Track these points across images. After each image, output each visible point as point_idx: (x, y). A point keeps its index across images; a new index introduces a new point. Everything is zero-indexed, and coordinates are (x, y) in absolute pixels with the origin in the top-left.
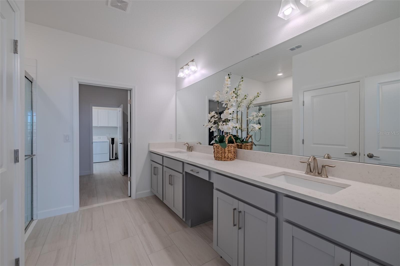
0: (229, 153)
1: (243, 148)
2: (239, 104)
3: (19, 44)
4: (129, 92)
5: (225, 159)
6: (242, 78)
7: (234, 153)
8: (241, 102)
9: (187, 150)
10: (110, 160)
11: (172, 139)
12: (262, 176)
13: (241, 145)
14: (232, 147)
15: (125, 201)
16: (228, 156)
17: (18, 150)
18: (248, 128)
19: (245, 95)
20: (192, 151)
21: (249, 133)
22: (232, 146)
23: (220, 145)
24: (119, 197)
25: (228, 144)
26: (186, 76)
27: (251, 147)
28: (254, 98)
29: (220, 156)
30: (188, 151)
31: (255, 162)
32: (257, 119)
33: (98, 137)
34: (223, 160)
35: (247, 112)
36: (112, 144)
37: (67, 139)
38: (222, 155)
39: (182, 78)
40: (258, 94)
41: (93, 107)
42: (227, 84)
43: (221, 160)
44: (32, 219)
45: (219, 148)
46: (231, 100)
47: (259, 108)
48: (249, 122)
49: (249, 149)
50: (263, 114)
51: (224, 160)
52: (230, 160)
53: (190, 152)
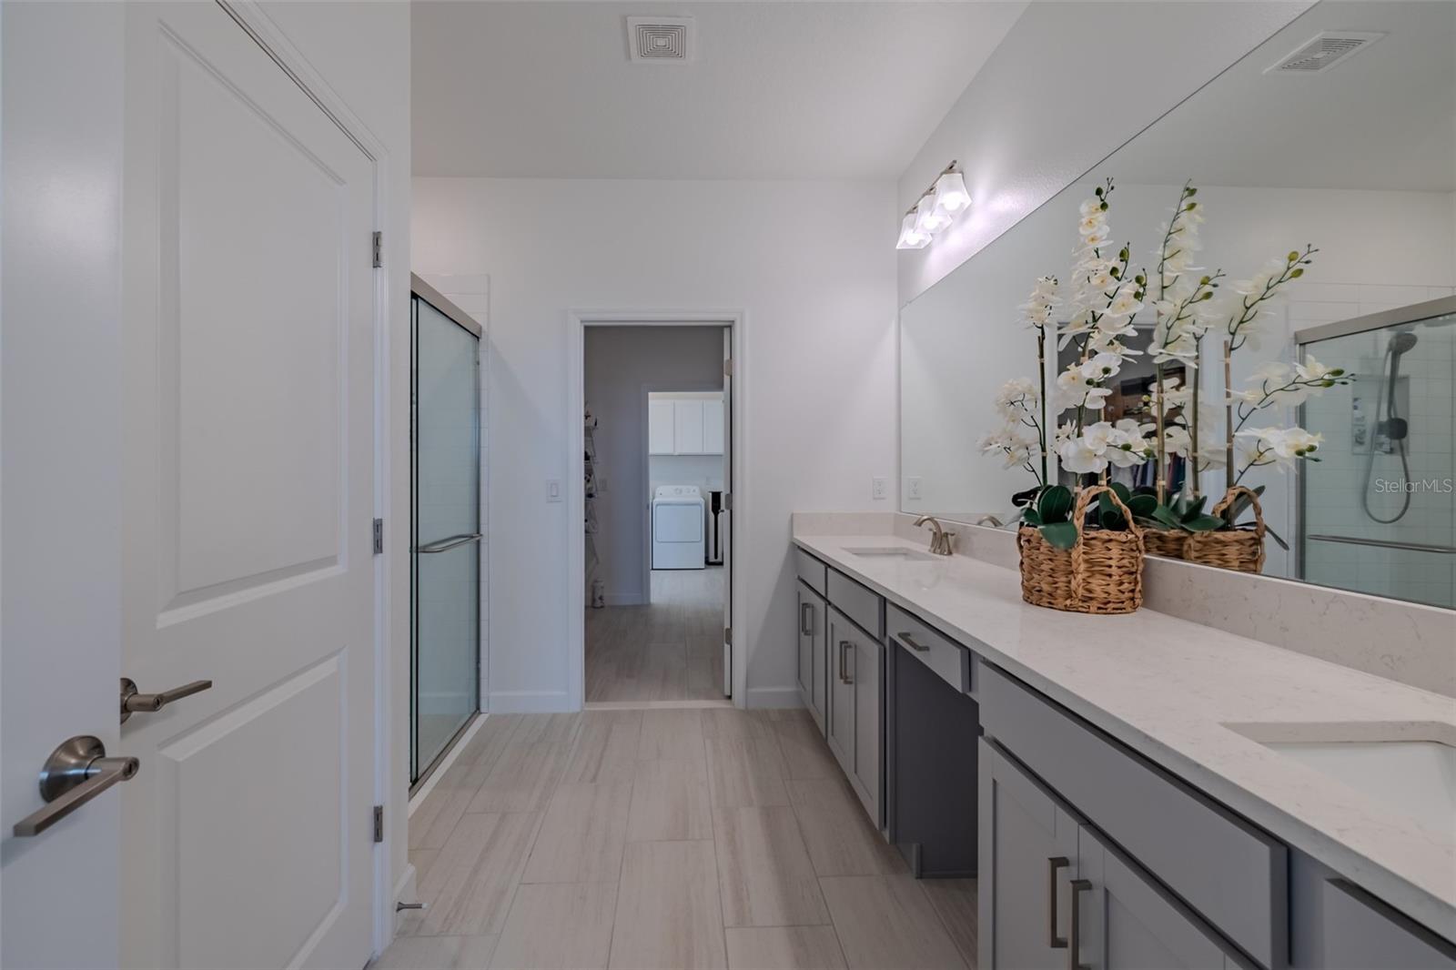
0: (1093, 574)
1: (1194, 554)
2: (1169, 329)
3: (384, 242)
4: (726, 332)
5: (1068, 602)
6: (1192, 192)
7: (1126, 578)
8: (1178, 319)
9: (932, 546)
10: (708, 563)
11: (883, 499)
12: (1226, 725)
13: (1180, 540)
14: (1113, 548)
15: (711, 710)
16: (1090, 591)
17: (381, 520)
18: (1229, 453)
19: (1201, 278)
20: (950, 553)
21: (1236, 475)
22: (1110, 540)
23: (1041, 535)
24: (697, 694)
25: (1084, 528)
26: (929, 239)
27: (1254, 553)
28: (1268, 288)
29: (1046, 587)
30: (934, 552)
31: (1251, 635)
32: (1296, 399)
33: (675, 487)
34: (1060, 606)
35: (1227, 366)
36: (713, 510)
37: (554, 494)
38: (1056, 583)
39: (916, 250)
40: (1291, 260)
41: (650, 394)
42: (1093, 240)
43: (1051, 606)
44: (478, 708)
45: (1039, 549)
46: (1107, 312)
47: (1398, 336)
48: (1236, 421)
49: (1236, 563)
50: (1331, 369)
51: (1067, 609)
52: (1099, 608)
53: (945, 557)
